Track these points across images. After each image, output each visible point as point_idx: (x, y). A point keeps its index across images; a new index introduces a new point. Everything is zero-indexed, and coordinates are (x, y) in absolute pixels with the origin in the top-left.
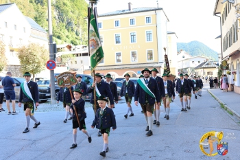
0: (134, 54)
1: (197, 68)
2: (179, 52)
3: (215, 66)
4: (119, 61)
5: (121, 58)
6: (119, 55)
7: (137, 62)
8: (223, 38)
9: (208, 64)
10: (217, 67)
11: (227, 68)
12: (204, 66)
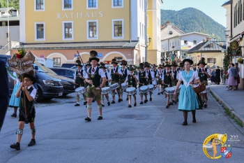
0: (92, 26)
1: (191, 52)
2: (163, 26)
3: (221, 49)
4: (68, 35)
5: (71, 31)
6: (68, 26)
7: (97, 38)
8: (234, 5)
9: (208, 46)
10: (223, 50)
11: (239, 53)
12: (202, 49)
